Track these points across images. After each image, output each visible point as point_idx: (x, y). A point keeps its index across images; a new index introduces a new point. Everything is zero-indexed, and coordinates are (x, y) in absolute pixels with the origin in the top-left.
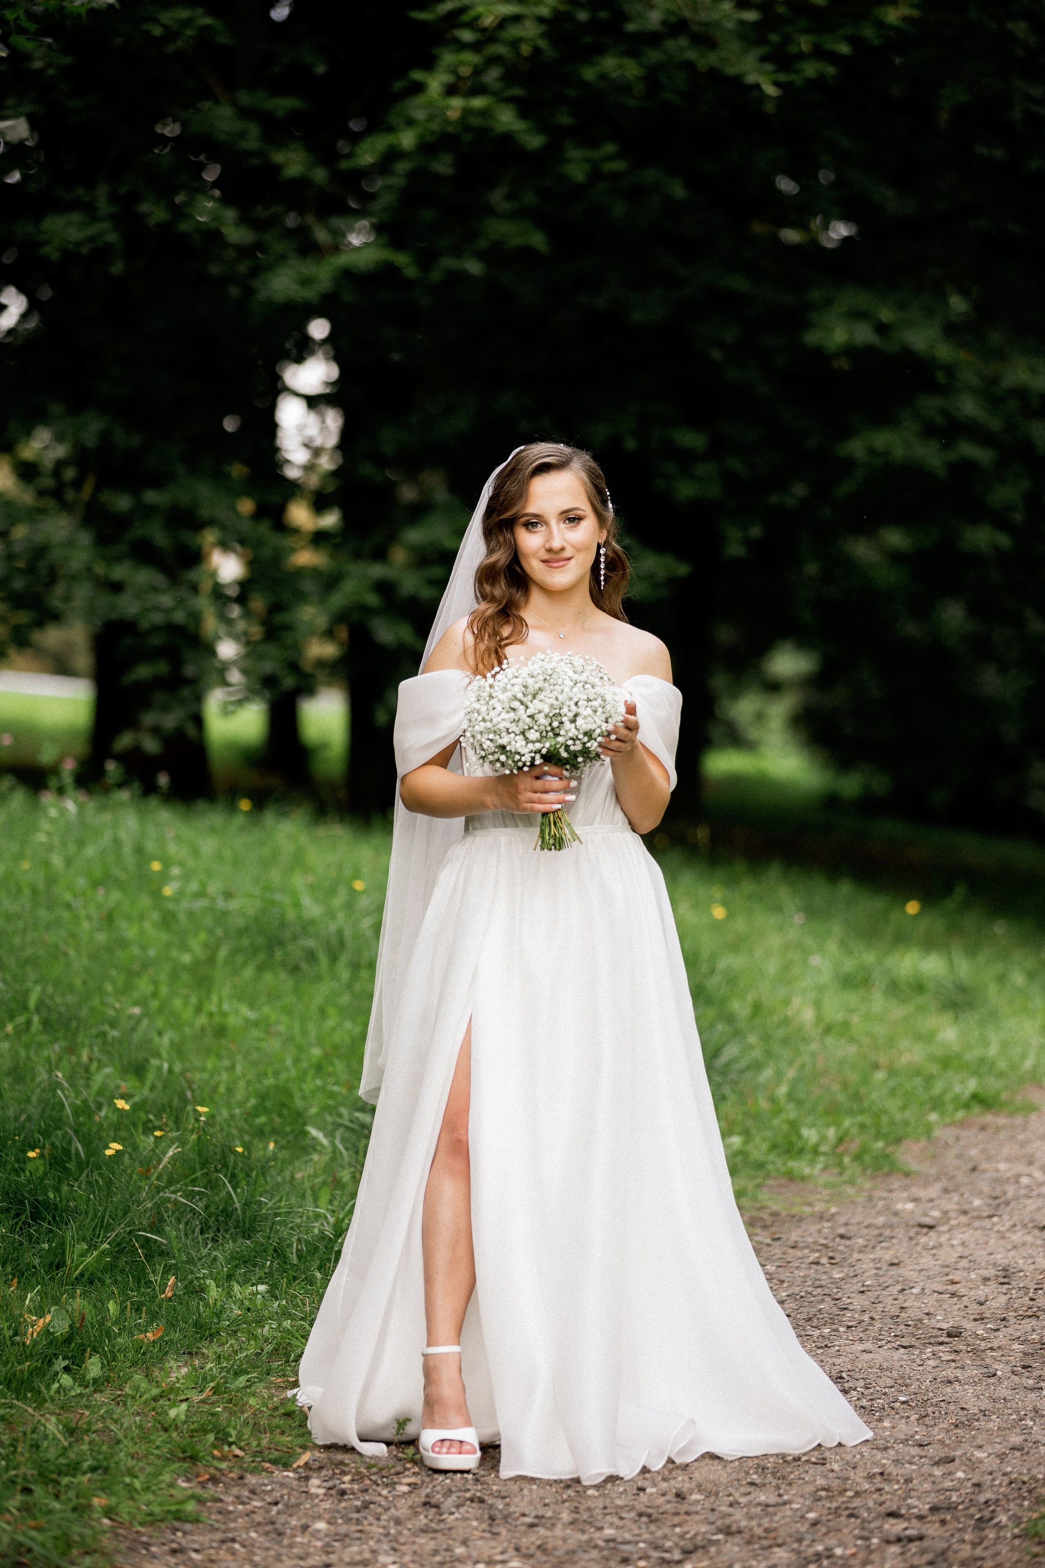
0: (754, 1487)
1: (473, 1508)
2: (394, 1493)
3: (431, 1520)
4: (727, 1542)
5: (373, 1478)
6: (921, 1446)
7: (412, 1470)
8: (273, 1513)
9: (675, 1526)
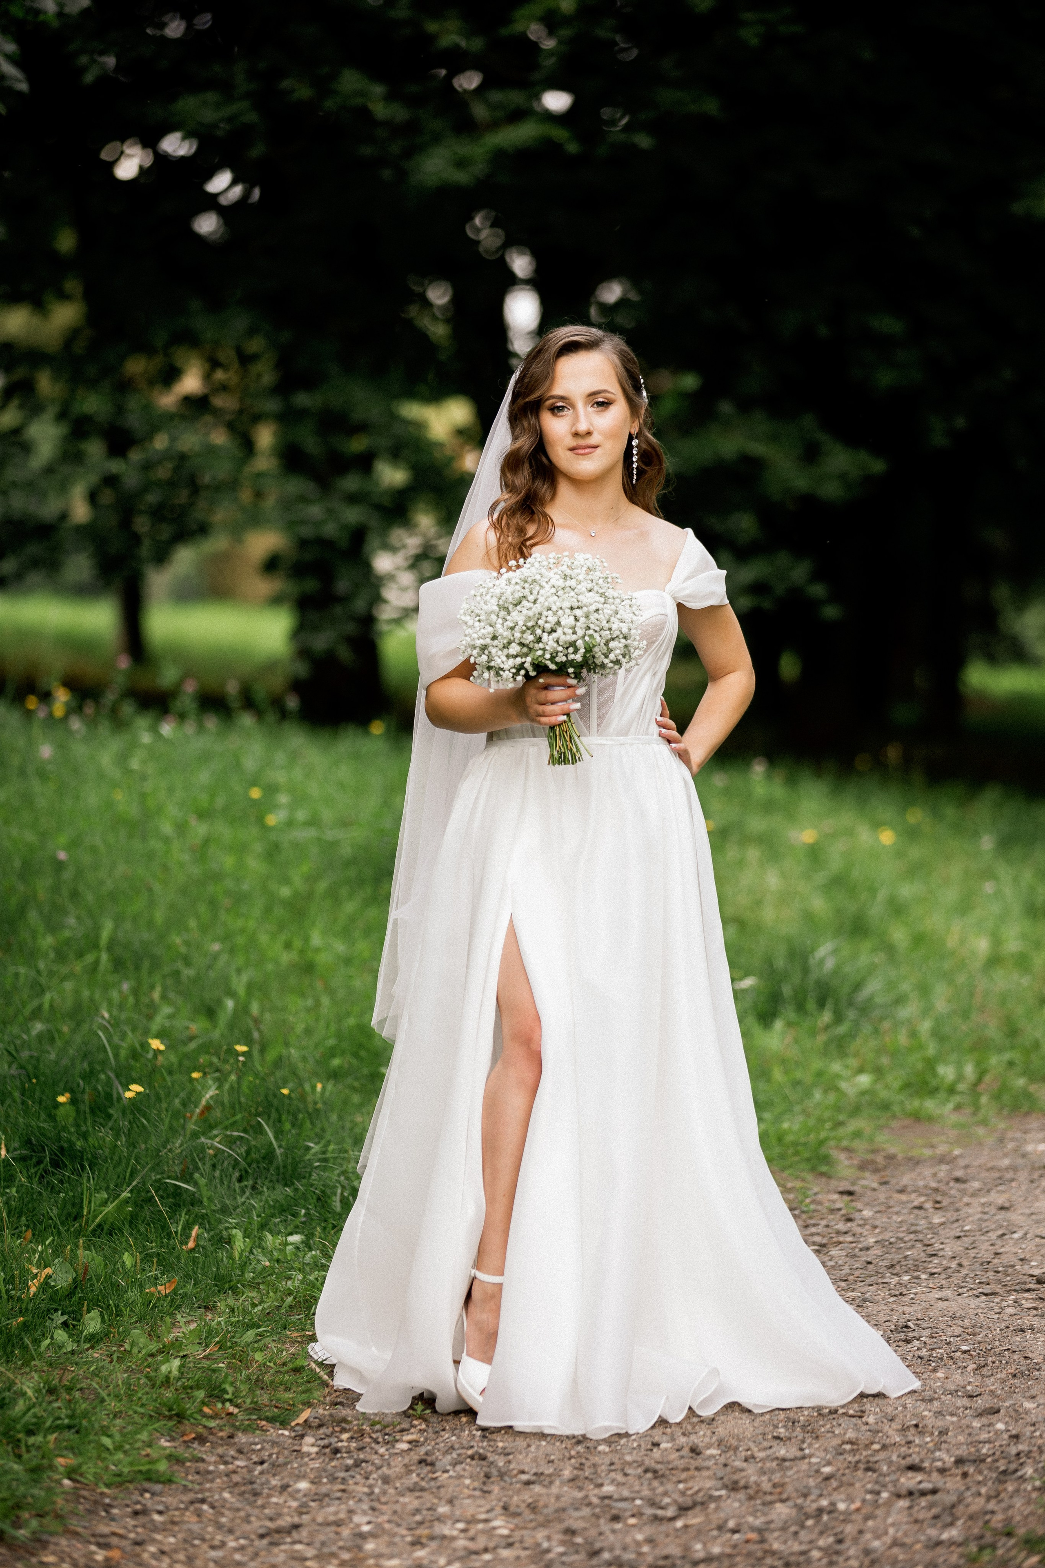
0: (778, 1441)
1: (470, 1465)
2: (391, 1451)
3: (423, 1479)
4: (729, 1497)
5: (374, 1436)
6: (971, 1397)
7: (419, 1427)
8: (256, 1473)
9: (680, 1482)
